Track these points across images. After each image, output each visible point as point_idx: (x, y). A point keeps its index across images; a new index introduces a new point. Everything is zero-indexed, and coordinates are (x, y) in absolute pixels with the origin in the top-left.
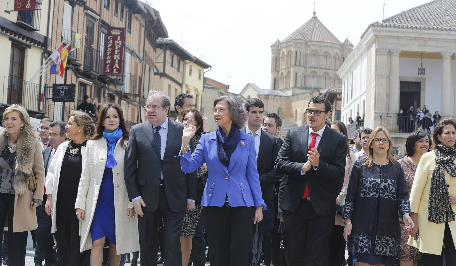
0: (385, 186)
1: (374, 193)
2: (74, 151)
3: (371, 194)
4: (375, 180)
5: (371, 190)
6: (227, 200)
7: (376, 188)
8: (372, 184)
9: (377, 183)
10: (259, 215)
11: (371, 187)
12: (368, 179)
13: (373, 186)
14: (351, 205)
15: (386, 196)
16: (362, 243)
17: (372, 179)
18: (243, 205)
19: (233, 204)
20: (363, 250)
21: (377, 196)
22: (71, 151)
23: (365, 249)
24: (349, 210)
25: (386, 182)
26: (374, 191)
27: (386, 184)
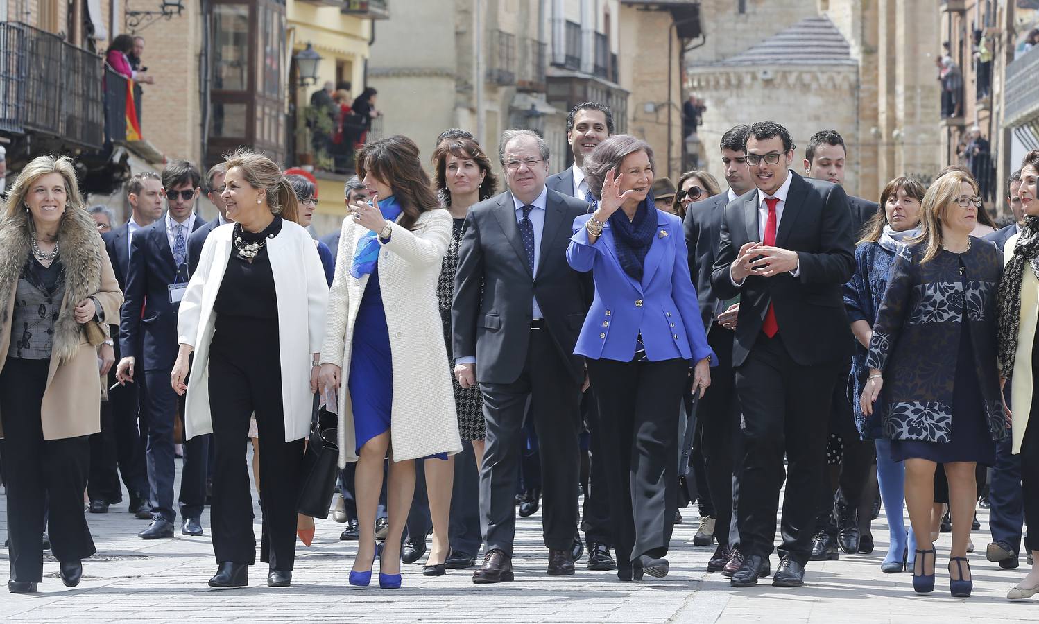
0: (974, 296)
1: (953, 314)
2: (250, 251)
3: (946, 316)
4: (951, 285)
5: (946, 308)
6: (640, 346)
7: (955, 303)
8: (947, 294)
9: (957, 292)
10: (702, 376)
11: (945, 301)
12: (936, 286)
13: (948, 299)
14: (884, 339)
15: (979, 316)
16: (930, 421)
17: (946, 283)
18: (676, 356)
19: (652, 356)
20: (933, 435)
21: (959, 320)
22: (242, 252)
23: (938, 434)
24: (879, 350)
25: (976, 287)
26: (951, 309)
27: (977, 292)
